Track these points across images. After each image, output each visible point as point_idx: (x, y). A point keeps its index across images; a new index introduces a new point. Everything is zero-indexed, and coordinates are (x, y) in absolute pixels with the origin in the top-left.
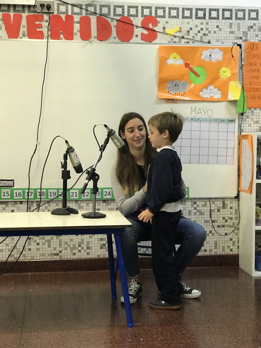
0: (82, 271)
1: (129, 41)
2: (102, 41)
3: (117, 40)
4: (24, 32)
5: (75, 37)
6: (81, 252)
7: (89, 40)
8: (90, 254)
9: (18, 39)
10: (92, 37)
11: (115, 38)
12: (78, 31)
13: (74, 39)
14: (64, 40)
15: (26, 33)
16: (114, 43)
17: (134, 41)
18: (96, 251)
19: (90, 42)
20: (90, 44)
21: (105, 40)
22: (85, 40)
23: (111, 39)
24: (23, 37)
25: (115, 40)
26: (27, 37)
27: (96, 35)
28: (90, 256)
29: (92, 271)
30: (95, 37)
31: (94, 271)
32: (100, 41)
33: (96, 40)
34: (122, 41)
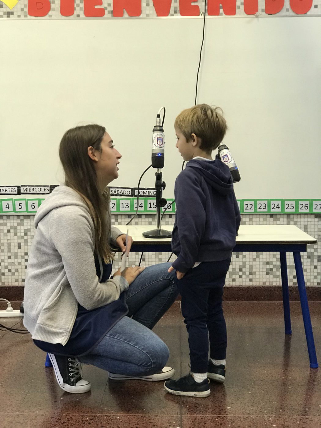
0: (243, 301)
1: (306, 13)
2: (271, 14)
3: (291, 13)
4: (175, 8)
5: (237, 11)
6: (242, 278)
7: (256, 13)
8: (253, 280)
9: (169, 17)
10: (259, 11)
11: (287, 10)
12: (241, 4)
13: (236, 14)
14: (224, 16)
15: (178, 9)
16: (286, 16)
17: (312, 14)
18: (261, 277)
19: (257, 17)
20: (256, 19)
21: (275, 14)
22: (250, 15)
23: (283, 12)
24: (175, 15)
25: (288, 13)
26: (179, 14)
27: (264, 8)
28: (253, 283)
29: (256, 302)
30: (262, 11)
31: (258, 302)
32: (269, 14)
33: (264, 13)
34: (297, 14)
